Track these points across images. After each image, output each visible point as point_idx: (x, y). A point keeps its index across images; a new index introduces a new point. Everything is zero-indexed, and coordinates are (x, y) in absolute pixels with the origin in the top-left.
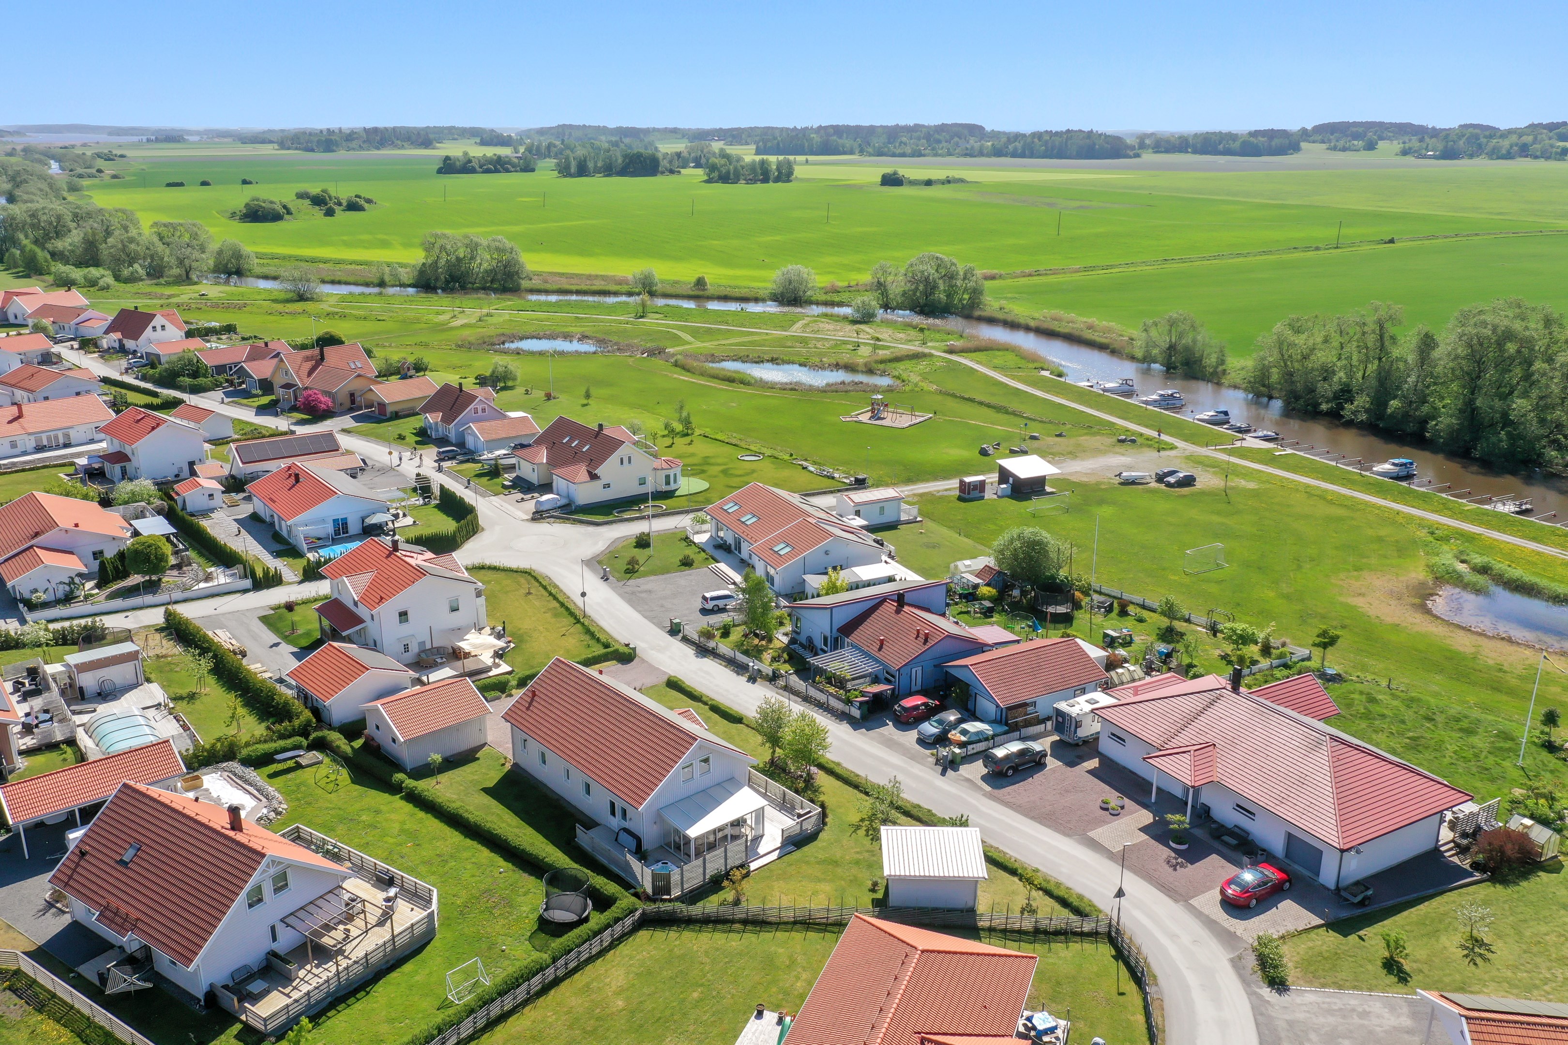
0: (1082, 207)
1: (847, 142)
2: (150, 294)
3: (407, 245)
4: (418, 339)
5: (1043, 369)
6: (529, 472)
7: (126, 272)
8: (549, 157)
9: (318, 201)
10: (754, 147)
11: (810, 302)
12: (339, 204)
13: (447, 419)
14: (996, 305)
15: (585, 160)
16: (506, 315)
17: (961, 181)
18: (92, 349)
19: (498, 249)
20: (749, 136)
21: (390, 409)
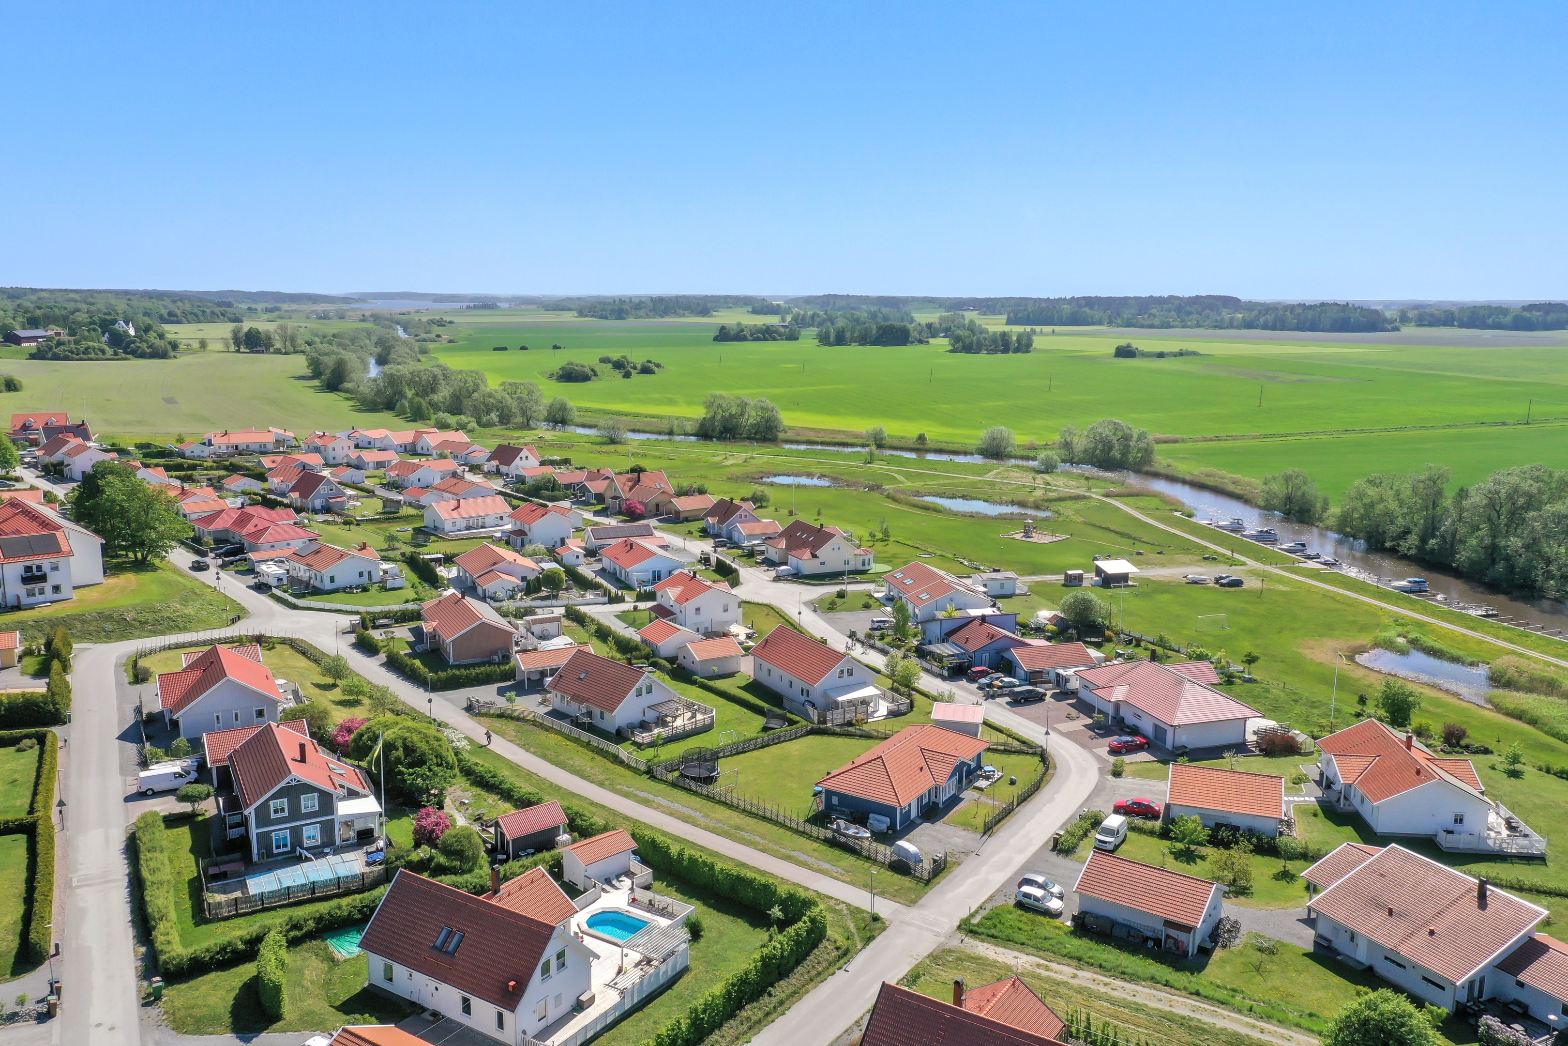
0: (1300, 381)
1: (1097, 314)
2: (503, 435)
3: (689, 403)
4: (699, 473)
5: (1176, 511)
6: (773, 554)
7: (485, 419)
8: (813, 325)
9: (618, 365)
10: (1005, 317)
11: (1010, 456)
12: (635, 368)
13: (721, 522)
14: (1164, 463)
15: (843, 331)
16: (765, 458)
17: (1194, 353)
18: (478, 472)
19: (762, 408)
20: (1003, 307)
21: (682, 515)
